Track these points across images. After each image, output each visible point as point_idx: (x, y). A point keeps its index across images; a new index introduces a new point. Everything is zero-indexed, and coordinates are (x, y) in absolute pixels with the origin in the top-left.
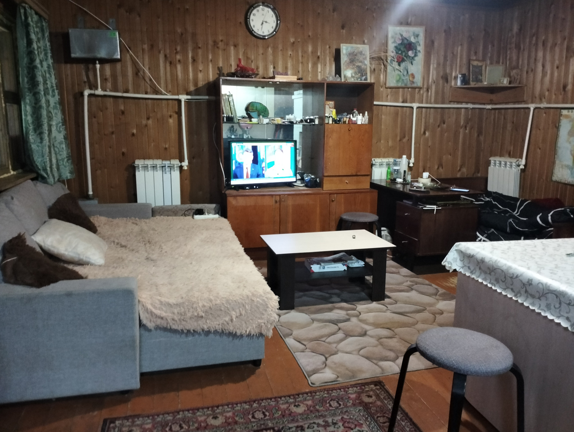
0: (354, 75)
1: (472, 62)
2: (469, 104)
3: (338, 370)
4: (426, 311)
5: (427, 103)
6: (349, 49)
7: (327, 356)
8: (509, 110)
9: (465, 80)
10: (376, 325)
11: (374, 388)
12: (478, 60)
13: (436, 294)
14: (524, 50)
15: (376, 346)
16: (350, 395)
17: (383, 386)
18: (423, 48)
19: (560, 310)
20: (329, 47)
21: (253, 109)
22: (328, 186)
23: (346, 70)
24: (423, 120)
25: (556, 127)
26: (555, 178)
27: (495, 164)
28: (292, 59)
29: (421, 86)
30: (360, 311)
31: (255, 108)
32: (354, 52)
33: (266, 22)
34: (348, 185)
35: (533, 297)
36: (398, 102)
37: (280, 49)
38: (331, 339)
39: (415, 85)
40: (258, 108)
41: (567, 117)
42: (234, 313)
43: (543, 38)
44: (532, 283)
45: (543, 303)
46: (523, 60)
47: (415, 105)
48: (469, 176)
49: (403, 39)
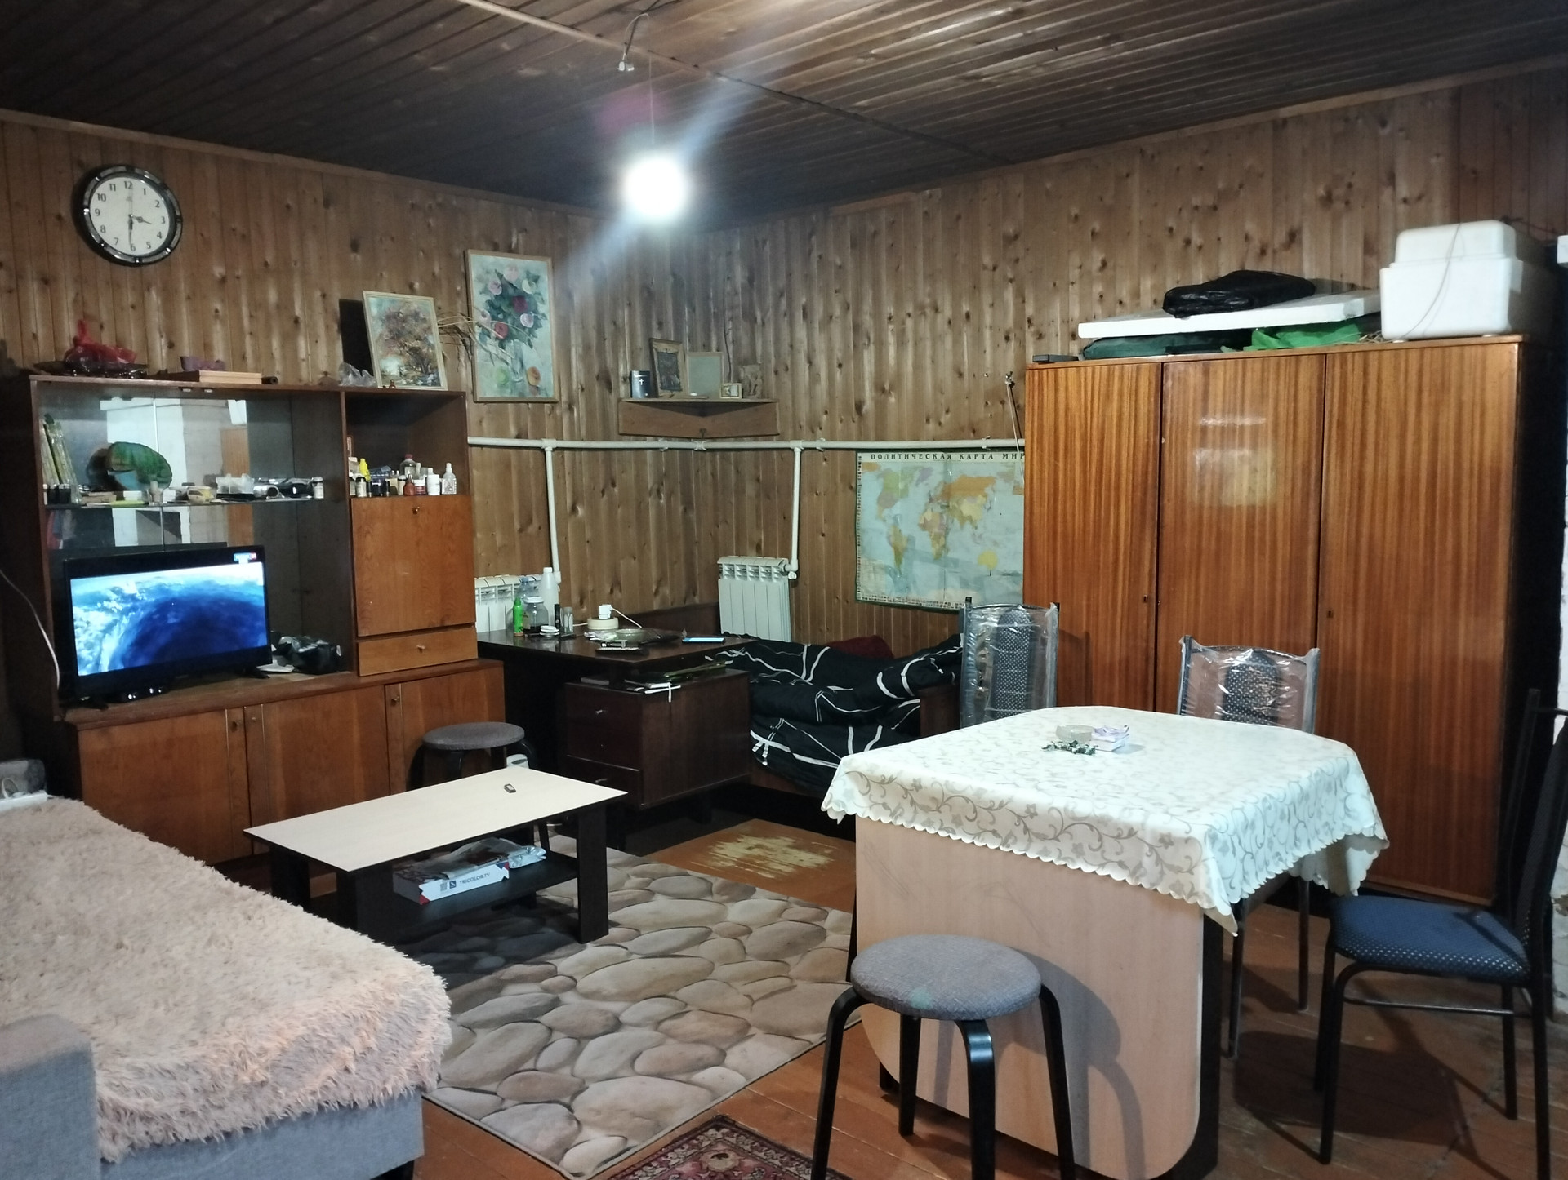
0: (405, 371)
1: (655, 345)
2: (660, 440)
3: (615, 1123)
4: (713, 935)
5: (572, 439)
6: (386, 305)
7: (566, 1100)
8: (746, 453)
9: (649, 386)
10: (632, 996)
11: (719, 1135)
12: (668, 341)
13: (710, 892)
14: (763, 324)
15: (660, 1044)
16: (678, 1169)
17: (734, 1123)
18: (552, 308)
19: (1104, 851)
20: (324, 296)
21: (121, 464)
22: (373, 663)
23: (384, 356)
24: (568, 479)
25: (851, 487)
26: (861, 596)
27: (732, 572)
28: (223, 323)
29: (557, 399)
30: (570, 973)
31: (127, 461)
32: (399, 313)
33: (140, 220)
34: (427, 655)
35: (1043, 837)
36: (504, 435)
37: (183, 295)
38: (546, 1059)
39: (542, 396)
40: (137, 460)
41: (871, 467)
42: (348, 1049)
43: (804, 300)
44: (1038, 811)
45: (1066, 844)
46: (765, 343)
47: (549, 444)
48: (676, 605)
49: (506, 285)
